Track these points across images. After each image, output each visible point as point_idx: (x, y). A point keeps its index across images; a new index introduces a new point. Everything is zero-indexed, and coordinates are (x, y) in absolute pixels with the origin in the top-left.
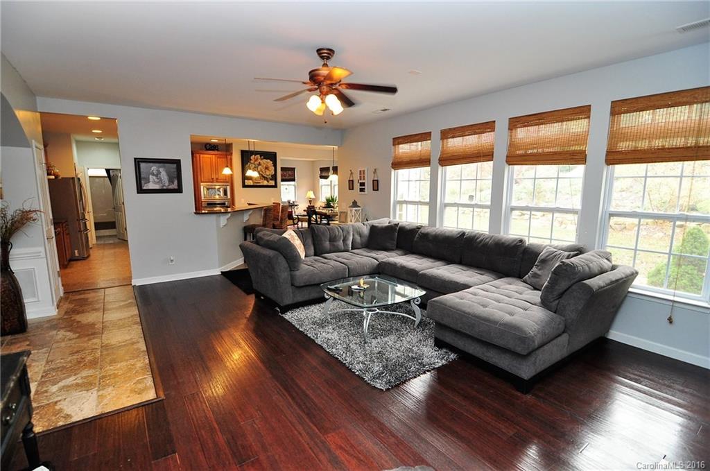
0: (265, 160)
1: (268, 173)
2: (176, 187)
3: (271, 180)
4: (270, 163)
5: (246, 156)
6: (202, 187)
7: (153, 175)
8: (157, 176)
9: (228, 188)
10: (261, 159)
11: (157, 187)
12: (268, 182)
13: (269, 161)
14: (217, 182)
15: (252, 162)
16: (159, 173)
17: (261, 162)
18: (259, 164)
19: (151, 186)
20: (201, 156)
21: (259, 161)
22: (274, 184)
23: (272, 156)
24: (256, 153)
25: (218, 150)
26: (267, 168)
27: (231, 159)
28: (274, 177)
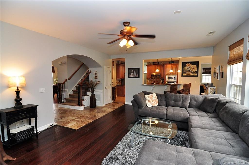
0: (193, 65)
1: (194, 70)
2: (138, 76)
3: (195, 73)
4: (195, 66)
5: (184, 64)
6: (166, 76)
7: (132, 73)
8: (133, 73)
9: (176, 77)
10: (191, 65)
11: (133, 76)
12: (194, 74)
13: (195, 65)
14: (172, 74)
15: (186, 66)
16: (134, 72)
17: (191, 66)
18: (190, 67)
19: (132, 76)
20: (167, 66)
21: (190, 65)
22: (196, 75)
23: (197, 63)
24: (188, 63)
25: (173, 63)
26: (193, 68)
27: (178, 66)
28: (197, 72)
